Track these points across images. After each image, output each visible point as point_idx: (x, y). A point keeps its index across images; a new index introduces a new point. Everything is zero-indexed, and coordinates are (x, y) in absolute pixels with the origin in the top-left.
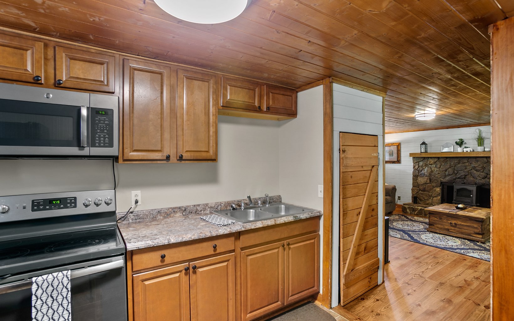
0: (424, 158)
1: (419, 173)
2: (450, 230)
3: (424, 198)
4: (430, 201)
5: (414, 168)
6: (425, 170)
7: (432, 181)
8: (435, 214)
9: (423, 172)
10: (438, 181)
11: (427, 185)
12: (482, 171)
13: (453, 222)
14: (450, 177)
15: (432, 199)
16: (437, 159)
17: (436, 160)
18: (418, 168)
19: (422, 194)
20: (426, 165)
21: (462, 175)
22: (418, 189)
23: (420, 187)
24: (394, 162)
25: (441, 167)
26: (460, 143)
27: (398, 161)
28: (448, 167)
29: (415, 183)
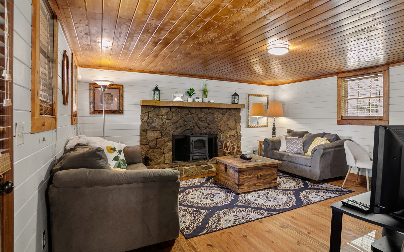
0: (155, 107)
1: (148, 126)
2: (257, 184)
3: (155, 157)
4: (162, 159)
5: (143, 121)
6: (155, 123)
7: (163, 135)
8: (245, 172)
9: (153, 124)
10: (169, 135)
11: (158, 141)
12: (205, 121)
13: (259, 174)
14: (181, 129)
15: (163, 156)
16: (169, 109)
17: (168, 110)
18: (147, 121)
19: (153, 152)
20: (157, 116)
21: (191, 126)
22: (148, 146)
23: (150, 144)
24: (113, 112)
25: (173, 118)
26: (190, 93)
27: (120, 111)
28: (179, 118)
29: (144, 139)
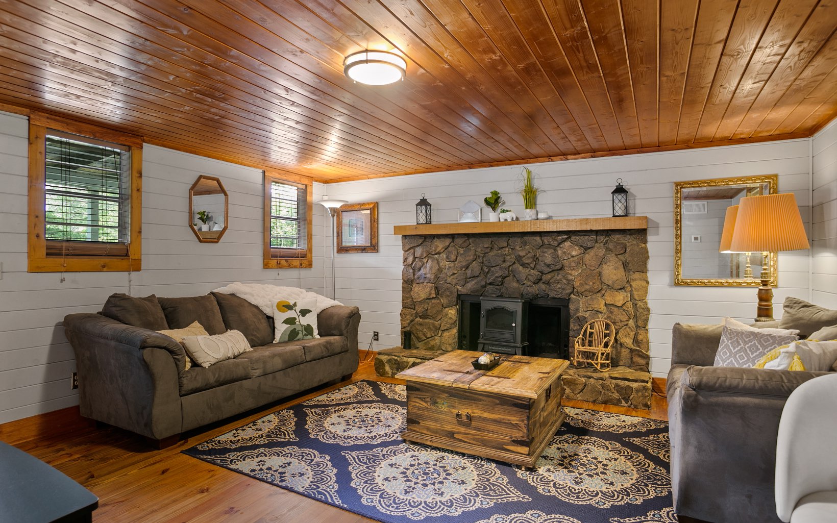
0: (425, 237)
1: (414, 275)
2: (456, 436)
3: (424, 335)
4: (436, 341)
5: (405, 263)
6: (426, 267)
7: (440, 292)
8: (422, 391)
9: (422, 271)
10: (451, 293)
11: (430, 304)
12: (532, 265)
13: (464, 411)
14: (475, 283)
15: (440, 335)
16: (450, 240)
17: (448, 241)
18: (412, 263)
19: (421, 324)
20: (429, 255)
21: (496, 277)
22: (414, 312)
23: (417, 307)
24: (363, 249)
25: (458, 258)
26: (494, 202)
27: (373, 247)
28: (471, 258)
29: (408, 298)
